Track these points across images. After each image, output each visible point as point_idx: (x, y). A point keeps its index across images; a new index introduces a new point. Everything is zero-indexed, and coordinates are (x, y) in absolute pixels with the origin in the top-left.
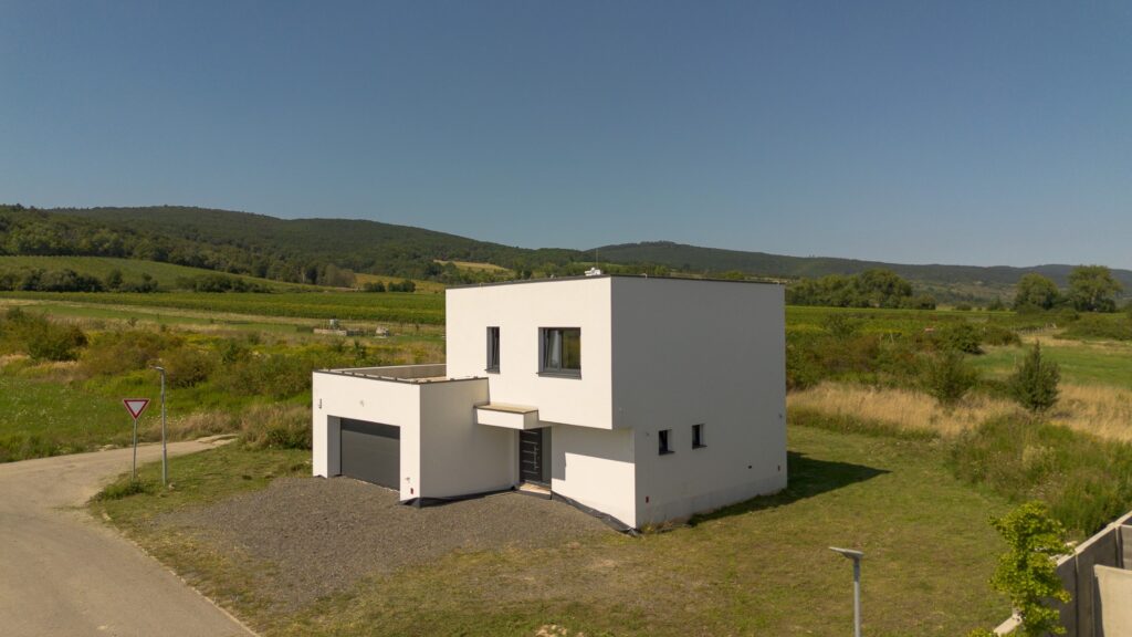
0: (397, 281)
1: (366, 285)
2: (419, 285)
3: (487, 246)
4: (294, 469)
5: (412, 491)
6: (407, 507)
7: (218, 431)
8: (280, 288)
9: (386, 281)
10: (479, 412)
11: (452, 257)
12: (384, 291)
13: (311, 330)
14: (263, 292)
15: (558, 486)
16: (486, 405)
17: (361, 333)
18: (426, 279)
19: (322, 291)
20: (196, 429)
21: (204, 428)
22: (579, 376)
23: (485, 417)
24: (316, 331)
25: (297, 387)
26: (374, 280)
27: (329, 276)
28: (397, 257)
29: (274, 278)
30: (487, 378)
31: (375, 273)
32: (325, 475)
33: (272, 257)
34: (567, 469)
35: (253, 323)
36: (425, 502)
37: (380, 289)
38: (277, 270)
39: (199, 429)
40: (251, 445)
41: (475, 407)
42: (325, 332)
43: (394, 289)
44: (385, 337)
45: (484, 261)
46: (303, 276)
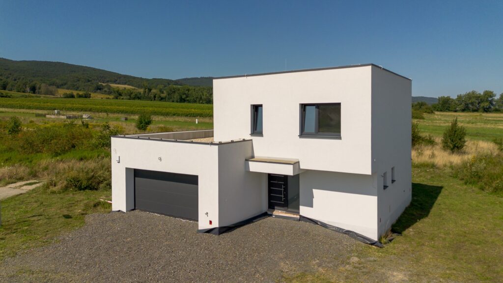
0: (81, 93)
1: (64, 94)
2: (92, 95)
3: (125, 76)
4: (95, 206)
5: (211, 222)
6: (208, 234)
7: (21, 179)
8: (15, 95)
9: (75, 93)
10: (250, 163)
11: (108, 82)
12: (74, 97)
13: (44, 116)
14: (6, 97)
15: (304, 211)
16: (252, 158)
17: (75, 117)
18: (95, 92)
19: (40, 97)
20: (4, 178)
21: (10, 177)
22: (339, 138)
23: (254, 167)
24: (47, 116)
25: (67, 148)
26: (68, 92)
27: (43, 89)
28: (79, 81)
29: (11, 90)
30: (252, 140)
31: (68, 89)
32: (124, 210)
33: (9, 80)
34: (314, 200)
35: (6, 112)
36: (223, 230)
37: (72, 96)
38: (12, 86)
39: (7, 179)
40: (55, 189)
41: (247, 160)
42: (53, 117)
43: (80, 96)
44: (89, 119)
45: (125, 84)
46: (28, 89)
